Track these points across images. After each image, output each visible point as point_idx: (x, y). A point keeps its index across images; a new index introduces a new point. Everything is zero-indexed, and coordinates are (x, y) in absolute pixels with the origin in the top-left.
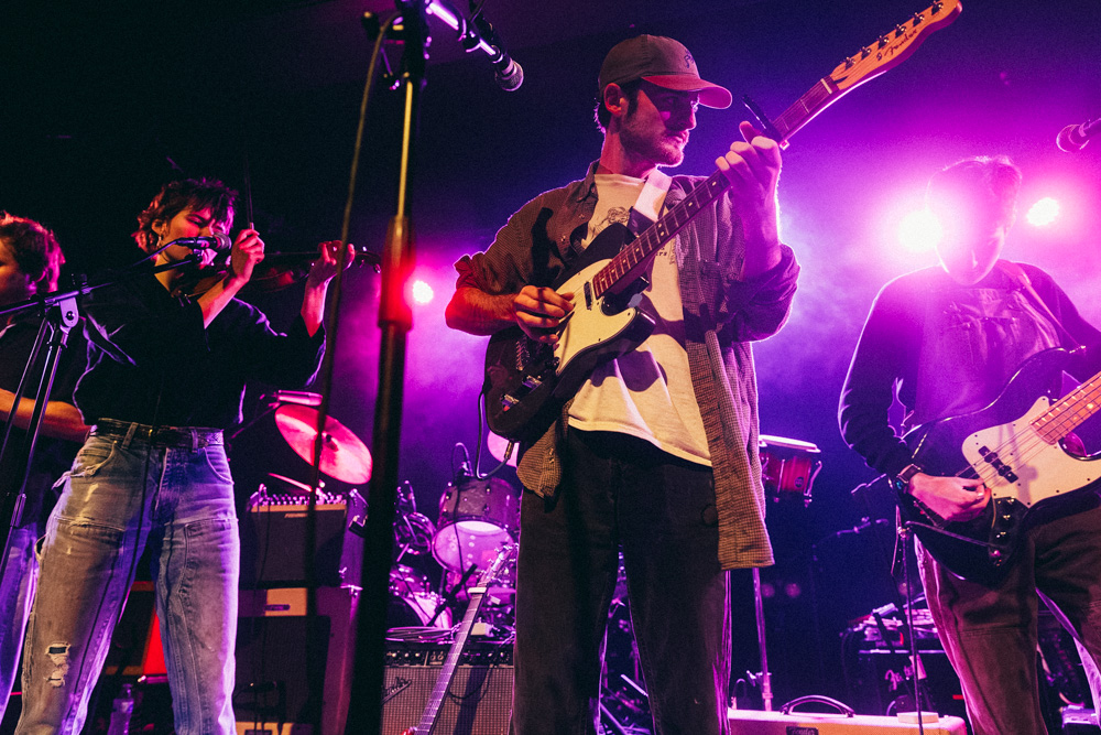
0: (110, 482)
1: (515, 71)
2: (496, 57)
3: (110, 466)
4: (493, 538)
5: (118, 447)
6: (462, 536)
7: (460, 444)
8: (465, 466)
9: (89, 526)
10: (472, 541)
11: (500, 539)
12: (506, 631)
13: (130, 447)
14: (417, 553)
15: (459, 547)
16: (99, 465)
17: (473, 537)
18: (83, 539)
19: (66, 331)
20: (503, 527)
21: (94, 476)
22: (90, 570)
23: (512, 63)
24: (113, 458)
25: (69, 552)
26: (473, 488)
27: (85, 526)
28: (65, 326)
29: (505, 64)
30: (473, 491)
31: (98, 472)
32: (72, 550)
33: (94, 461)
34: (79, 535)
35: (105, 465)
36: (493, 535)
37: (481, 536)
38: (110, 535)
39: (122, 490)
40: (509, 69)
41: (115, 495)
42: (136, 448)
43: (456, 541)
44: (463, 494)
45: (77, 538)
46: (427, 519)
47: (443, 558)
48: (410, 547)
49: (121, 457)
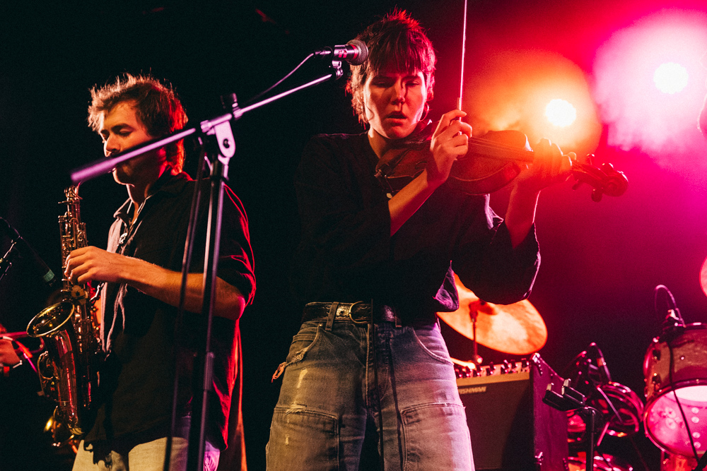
0: (318, 366)
3: (316, 349)
5: (321, 330)
6: (684, 409)
7: (661, 286)
8: (673, 315)
9: (303, 413)
13: (333, 328)
14: (621, 435)
16: (306, 350)
18: (298, 428)
19: (225, 161)
21: (302, 361)
22: (307, 461)
24: (318, 341)
25: (287, 442)
26: (690, 341)
27: (298, 413)
28: (224, 156)
30: (691, 346)
31: (306, 357)
32: (290, 439)
33: (300, 347)
34: (295, 424)
35: (312, 348)
38: (324, 423)
39: (331, 374)
41: (323, 379)
42: (339, 328)
44: (678, 352)
45: (292, 426)
46: (629, 390)
47: (660, 438)
48: (610, 429)
49: (326, 339)
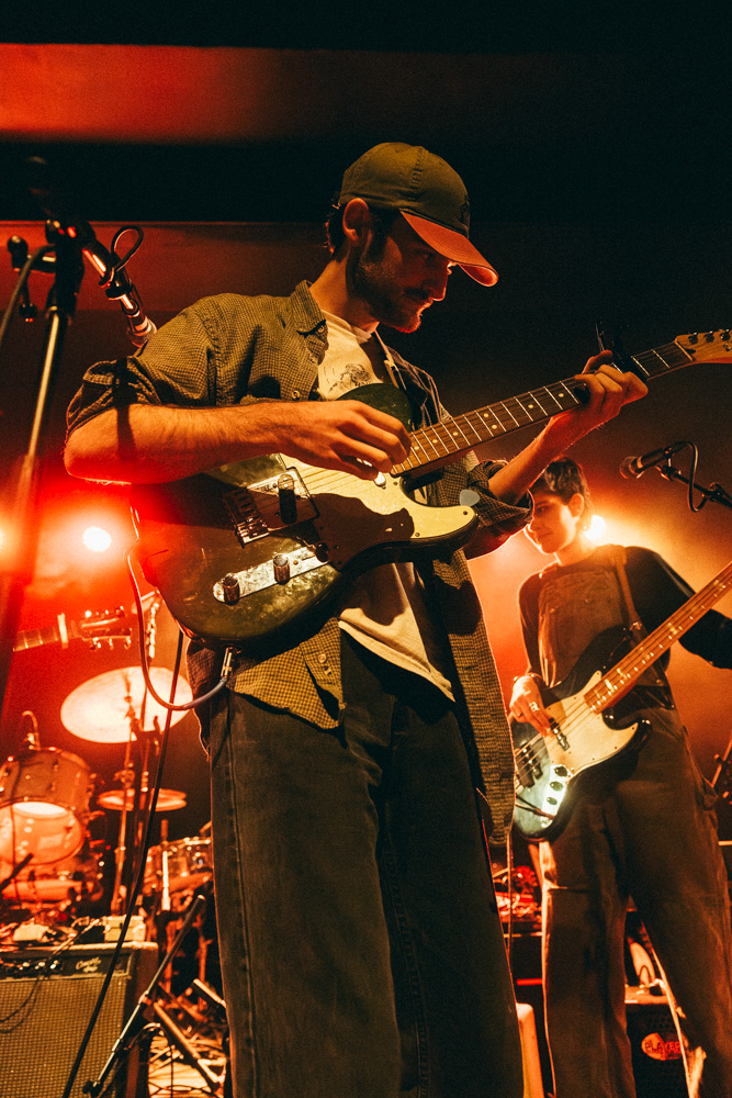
1: (149, 329)
2: (133, 312)
4: (54, 823)
6: (17, 819)
7: (28, 713)
8: (31, 739)
10: (28, 825)
11: (62, 823)
12: (60, 934)
15: (14, 834)
17: (30, 821)
20: (68, 809)
23: (146, 321)
26: (38, 763)
29: (140, 320)
30: (37, 767)
36: (57, 819)
37: (40, 820)
40: (144, 325)
43: (10, 825)
44: (26, 771)
